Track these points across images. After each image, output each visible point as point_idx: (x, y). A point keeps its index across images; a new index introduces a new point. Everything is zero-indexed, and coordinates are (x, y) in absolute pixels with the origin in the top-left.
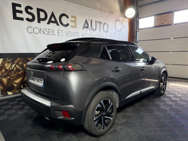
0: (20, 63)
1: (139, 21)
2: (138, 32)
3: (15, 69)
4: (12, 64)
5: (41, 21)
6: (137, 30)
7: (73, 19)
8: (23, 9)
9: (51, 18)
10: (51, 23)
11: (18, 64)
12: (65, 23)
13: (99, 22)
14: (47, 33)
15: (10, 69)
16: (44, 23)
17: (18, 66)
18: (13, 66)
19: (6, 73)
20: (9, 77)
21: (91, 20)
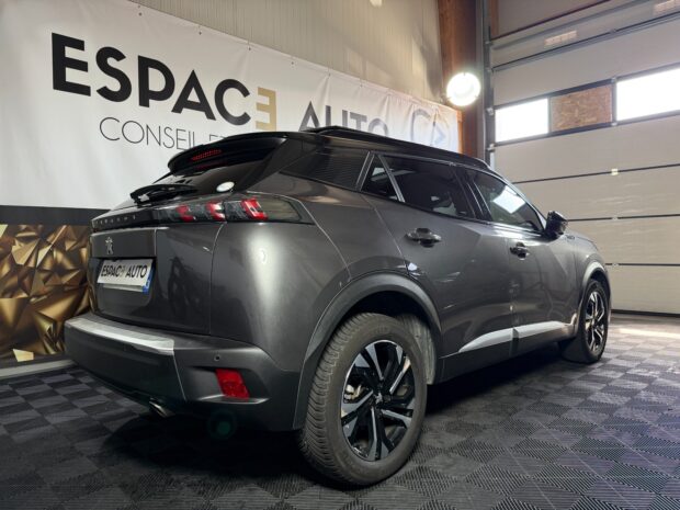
0: (68, 246)
1: (493, 116)
2: (492, 155)
3: (48, 266)
4: (38, 248)
5: (151, 102)
6: (488, 146)
7: (266, 101)
8: (89, 55)
9: (186, 92)
10: (185, 110)
11: (59, 246)
12: (235, 112)
13: (354, 115)
14: (170, 143)
15: (31, 264)
16: (161, 110)
17: (59, 256)
18: (43, 253)
19: (14, 280)
20: (24, 295)
21: (328, 109)
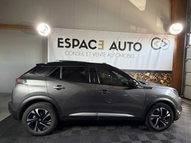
1: (190, 36)
5: (75, 47)
7: (101, 43)
8: (64, 41)
9: (82, 44)
10: (81, 48)
12: (93, 47)
13: (128, 43)
14: (78, 54)
16: (77, 48)
21: (120, 42)
